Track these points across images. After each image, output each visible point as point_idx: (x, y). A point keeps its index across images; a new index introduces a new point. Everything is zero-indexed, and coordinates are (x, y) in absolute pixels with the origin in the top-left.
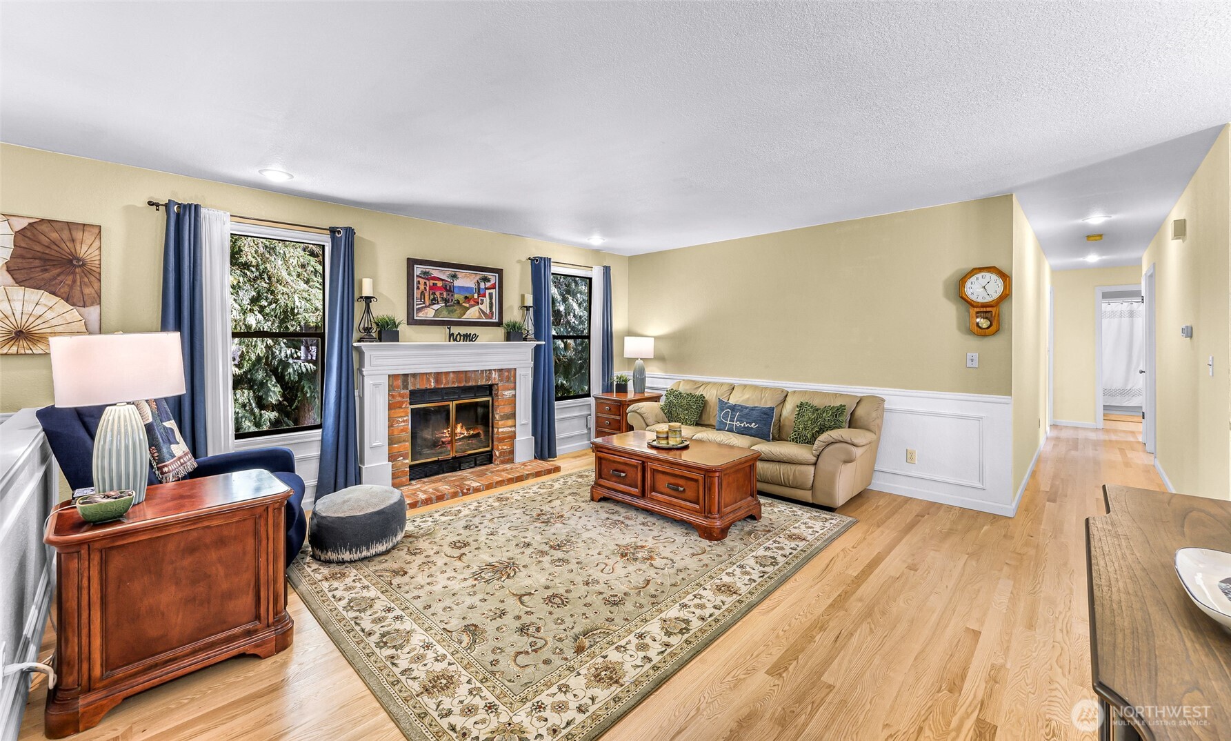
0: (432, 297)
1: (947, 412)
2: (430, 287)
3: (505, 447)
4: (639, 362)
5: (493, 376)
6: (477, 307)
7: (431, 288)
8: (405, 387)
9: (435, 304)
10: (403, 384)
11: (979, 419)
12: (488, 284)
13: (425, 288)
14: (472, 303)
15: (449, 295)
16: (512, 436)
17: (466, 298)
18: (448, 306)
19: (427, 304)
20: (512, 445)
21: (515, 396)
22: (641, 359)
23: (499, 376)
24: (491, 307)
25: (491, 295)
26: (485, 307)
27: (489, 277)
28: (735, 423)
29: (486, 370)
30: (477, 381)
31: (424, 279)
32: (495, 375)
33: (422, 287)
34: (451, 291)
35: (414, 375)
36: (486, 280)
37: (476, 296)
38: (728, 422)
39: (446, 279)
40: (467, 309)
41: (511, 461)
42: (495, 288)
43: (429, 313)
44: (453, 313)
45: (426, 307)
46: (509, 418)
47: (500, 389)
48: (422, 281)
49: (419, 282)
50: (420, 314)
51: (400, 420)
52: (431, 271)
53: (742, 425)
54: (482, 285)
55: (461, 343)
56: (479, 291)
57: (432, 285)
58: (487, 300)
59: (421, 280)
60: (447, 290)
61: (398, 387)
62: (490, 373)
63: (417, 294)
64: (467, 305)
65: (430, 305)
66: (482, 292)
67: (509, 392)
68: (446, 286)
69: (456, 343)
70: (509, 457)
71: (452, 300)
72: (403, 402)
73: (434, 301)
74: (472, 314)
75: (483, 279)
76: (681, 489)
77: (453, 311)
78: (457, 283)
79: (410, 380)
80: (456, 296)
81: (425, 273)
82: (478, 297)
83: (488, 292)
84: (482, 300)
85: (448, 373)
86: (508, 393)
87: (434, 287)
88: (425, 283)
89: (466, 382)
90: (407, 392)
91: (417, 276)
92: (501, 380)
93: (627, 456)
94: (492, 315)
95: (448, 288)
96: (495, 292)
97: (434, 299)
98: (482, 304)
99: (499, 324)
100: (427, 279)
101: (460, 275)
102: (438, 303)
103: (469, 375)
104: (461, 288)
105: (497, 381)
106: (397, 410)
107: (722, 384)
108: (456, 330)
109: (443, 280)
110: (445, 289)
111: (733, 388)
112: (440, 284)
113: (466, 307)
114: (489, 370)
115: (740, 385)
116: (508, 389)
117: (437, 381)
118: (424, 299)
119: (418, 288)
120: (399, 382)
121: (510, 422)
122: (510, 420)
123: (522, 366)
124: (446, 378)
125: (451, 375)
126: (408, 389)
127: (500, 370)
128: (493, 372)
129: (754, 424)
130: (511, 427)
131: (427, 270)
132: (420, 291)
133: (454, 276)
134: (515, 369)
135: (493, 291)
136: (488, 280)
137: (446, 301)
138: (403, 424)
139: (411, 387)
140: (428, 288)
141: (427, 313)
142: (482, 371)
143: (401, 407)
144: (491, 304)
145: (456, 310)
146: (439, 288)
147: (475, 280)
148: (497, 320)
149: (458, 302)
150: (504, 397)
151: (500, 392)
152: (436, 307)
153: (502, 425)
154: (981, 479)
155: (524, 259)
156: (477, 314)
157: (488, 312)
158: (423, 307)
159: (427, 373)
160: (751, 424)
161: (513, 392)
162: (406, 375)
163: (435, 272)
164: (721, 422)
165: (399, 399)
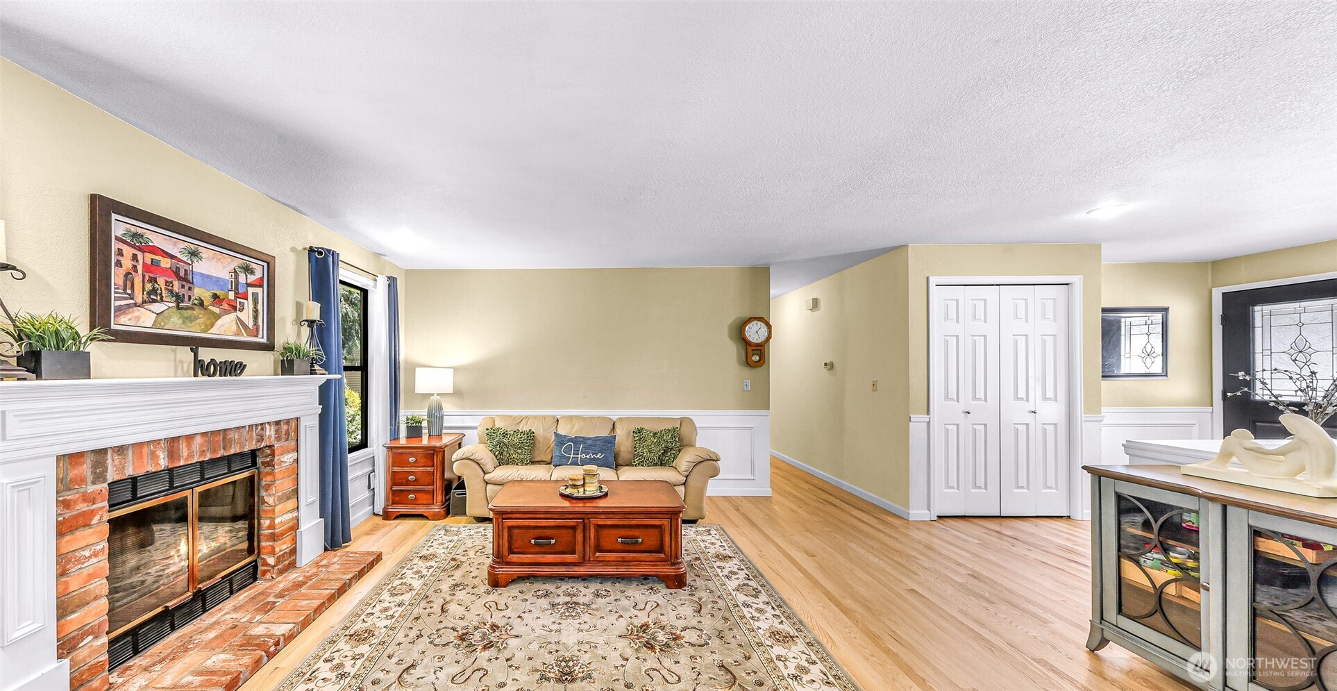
0: (149, 286)
1: (726, 425)
2: (145, 265)
3: (284, 547)
4: (435, 398)
5: (268, 433)
6: (233, 316)
7: (146, 268)
8: (99, 477)
9: (154, 301)
10: (94, 473)
11: (750, 428)
12: (251, 279)
13: (135, 267)
14: (225, 306)
15: (183, 286)
16: (295, 526)
17: (215, 296)
18: (182, 308)
19: (139, 299)
20: (295, 540)
21: (297, 461)
22: (438, 394)
23: (277, 432)
24: (256, 318)
25: (255, 296)
26: (246, 316)
27: (253, 266)
28: (579, 456)
29: (256, 425)
30: (242, 446)
31: (133, 246)
32: (270, 432)
33: (127, 263)
34: (188, 281)
35: (121, 450)
36: (248, 270)
37: (231, 295)
38: (572, 456)
39: (178, 255)
40: (218, 317)
41: (293, 565)
42: (261, 286)
43: (144, 319)
44: (191, 321)
45: (136, 305)
46: (288, 498)
47: (276, 453)
48: (128, 251)
49: (120, 253)
50: (124, 319)
51: (87, 553)
52: (148, 234)
53: (588, 457)
54: (242, 278)
55: (217, 378)
56: (237, 288)
57: (149, 262)
58: (249, 304)
59: (125, 248)
60: (179, 278)
61: (82, 481)
62: (262, 429)
63: (117, 277)
64: (217, 310)
65: (144, 302)
66: (241, 290)
67: (290, 456)
68: (178, 268)
69: (206, 378)
70: (289, 561)
71: (190, 297)
72: (92, 513)
73: (153, 296)
74: (225, 327)
75: (243, 268)
76: (640, 540)
77: (191, 319)
78: (200, 267)
79: (111, 462)
80: (198, 292)
81: (135, 235)
82: (236, 297)
83: (251, 290)
84: (242, 305)
85: (190, 438)
86: (288, 458)
87: (152, 267)
88: (135, 257)
89: (224, 449)
90: (104, 486)
91: (117, 238)
92: (278, 439)
93: (555, 516)
94: (257, 330)
95: (182, 274)
96: (261, 293)
97: (154, 291)
98: (241, 310)
99: (269, 347)
100: (140, 249)
101: (204, 253)
102: (162, 300)
103: (231, 435)
104: (207, 278)
105: (273, 441)
106: (79, 534)
107: (544, 417)
108: (206, 354)
109: (172, 257)
110: (176, 273)
111: (558, 420)
112: (166, 263)
113: (214, 313)
114: (261, 424)
115: (565, 417)
116: (288, 452)
117: (172, 454)
118: (132, 288)
119: (119, 264)
120: (86, 469)
121: (291, 504)
122: (290, 501)
123: (308, 412)
124: (189, 447)
125: (199, 440)
126: (105, 480)
127: (278, 423)
128: (267, 426)
129: (600, 454)
130: (291, 511)
131: (140, 231)
132: (122, 272)
133: (194, 254)
134: (297, 419)
135: (259, 290)
136: (252, 273)
137: (179, 298)
138: (94, 560)
139: (112, 476)
140: (140, 268)
141: (138, 319)
142: (251, 426)
143: (87, 525)
144: (256, 311)
145: (196, 318)
146: (164, 271)
147: (231, 267)
148: (264, 340)
149: (201, 304)
150: (283, 465)
151: (276, 458)
152: (158, 307)
153: (280, 512)
154: (753, 472)
155: (300, 248)
156: (234, 328)
157: (251, 325)
158: (129, 306)
159: (148, 443)
160: (597, 454)
161: (294, 455)
162: (102, 452)
163: (157, 238)
164: (562, 457)
165: (83, 507)
